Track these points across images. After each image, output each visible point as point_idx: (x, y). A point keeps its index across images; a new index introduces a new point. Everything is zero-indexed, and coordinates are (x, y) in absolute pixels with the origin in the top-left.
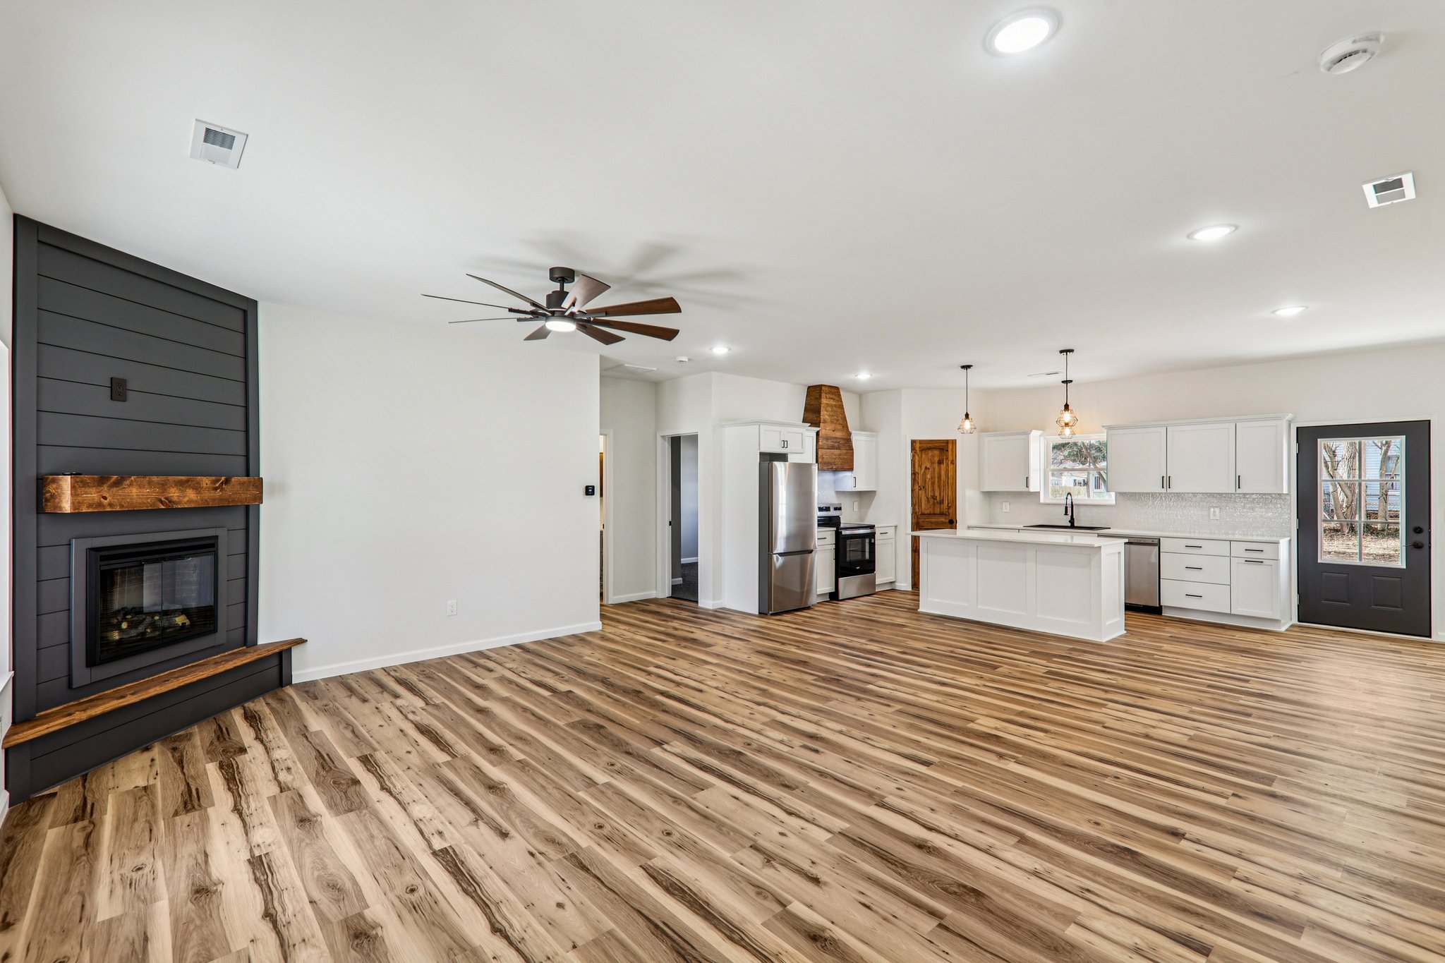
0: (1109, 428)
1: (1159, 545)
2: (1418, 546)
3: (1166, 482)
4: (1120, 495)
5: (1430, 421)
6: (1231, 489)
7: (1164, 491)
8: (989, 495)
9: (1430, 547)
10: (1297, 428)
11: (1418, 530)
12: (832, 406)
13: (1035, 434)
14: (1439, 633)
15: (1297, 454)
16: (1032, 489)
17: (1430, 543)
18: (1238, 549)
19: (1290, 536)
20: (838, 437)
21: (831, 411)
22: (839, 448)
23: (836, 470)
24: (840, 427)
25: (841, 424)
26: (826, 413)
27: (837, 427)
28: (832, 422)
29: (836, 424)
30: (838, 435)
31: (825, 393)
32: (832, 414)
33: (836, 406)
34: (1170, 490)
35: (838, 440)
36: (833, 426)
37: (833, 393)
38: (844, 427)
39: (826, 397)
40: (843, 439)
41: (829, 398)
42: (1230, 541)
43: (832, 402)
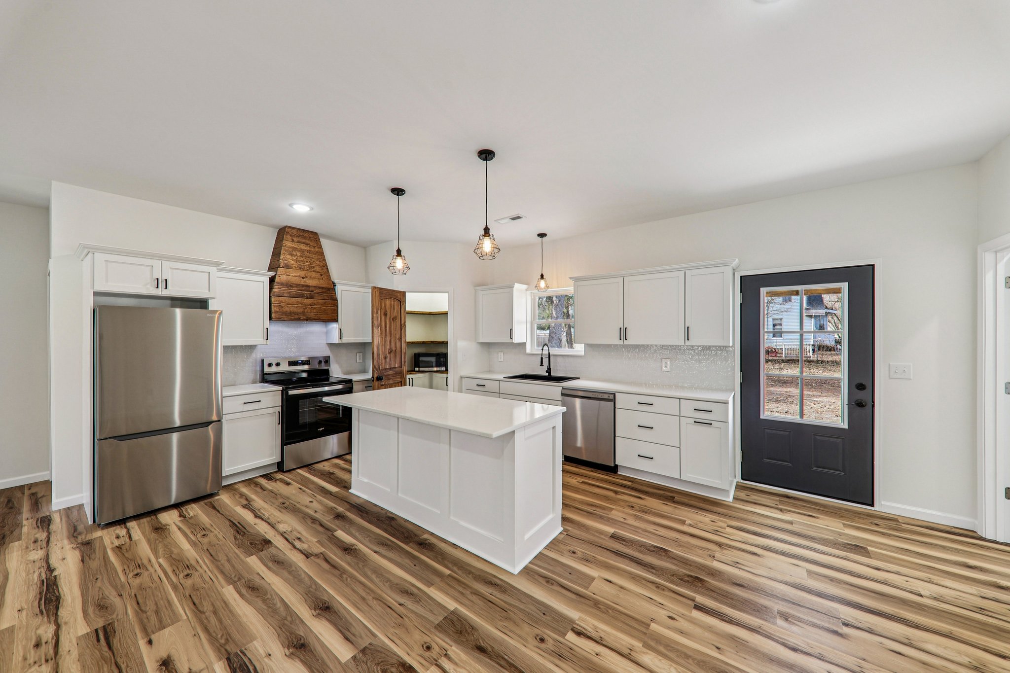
0: (576, 279)
1: (614, 400)
2: (860, 404)
3: (623, 333)
4: (589, 346)
5: (873, 266)
6: (680, 341)
7: (621, 342)
8: (488, 346)
9: (873, 406)
10: (741, 277)
11: (861, 387)
12: (302, 251)
13: (519, 288)
14: (883, 503)
15: (741, 304)
16: (516, 340)
17: (873, 402)
18: (688, 409)
19: (734, 390)
20: (310, 285)
21: (300, 256)
22: (311, 297)
23: (307, 320)
24: (314, 275)
25: (318, 272)
26: (289, 257)
27: (309, 274)
28: (301, 268)
29: (307, 270)
30: (310, 282)
31: (291, 236)
32: (302, 259)
33: (309, 251)
34: (626, 342)
35: (312, 289)
36: (302, 273)
37: (305, 238)
38: (321, 275)
39: (293, 241)
40: (319, 288)
41: (298, 242)
42: (680, 399)
43: (303, 247)
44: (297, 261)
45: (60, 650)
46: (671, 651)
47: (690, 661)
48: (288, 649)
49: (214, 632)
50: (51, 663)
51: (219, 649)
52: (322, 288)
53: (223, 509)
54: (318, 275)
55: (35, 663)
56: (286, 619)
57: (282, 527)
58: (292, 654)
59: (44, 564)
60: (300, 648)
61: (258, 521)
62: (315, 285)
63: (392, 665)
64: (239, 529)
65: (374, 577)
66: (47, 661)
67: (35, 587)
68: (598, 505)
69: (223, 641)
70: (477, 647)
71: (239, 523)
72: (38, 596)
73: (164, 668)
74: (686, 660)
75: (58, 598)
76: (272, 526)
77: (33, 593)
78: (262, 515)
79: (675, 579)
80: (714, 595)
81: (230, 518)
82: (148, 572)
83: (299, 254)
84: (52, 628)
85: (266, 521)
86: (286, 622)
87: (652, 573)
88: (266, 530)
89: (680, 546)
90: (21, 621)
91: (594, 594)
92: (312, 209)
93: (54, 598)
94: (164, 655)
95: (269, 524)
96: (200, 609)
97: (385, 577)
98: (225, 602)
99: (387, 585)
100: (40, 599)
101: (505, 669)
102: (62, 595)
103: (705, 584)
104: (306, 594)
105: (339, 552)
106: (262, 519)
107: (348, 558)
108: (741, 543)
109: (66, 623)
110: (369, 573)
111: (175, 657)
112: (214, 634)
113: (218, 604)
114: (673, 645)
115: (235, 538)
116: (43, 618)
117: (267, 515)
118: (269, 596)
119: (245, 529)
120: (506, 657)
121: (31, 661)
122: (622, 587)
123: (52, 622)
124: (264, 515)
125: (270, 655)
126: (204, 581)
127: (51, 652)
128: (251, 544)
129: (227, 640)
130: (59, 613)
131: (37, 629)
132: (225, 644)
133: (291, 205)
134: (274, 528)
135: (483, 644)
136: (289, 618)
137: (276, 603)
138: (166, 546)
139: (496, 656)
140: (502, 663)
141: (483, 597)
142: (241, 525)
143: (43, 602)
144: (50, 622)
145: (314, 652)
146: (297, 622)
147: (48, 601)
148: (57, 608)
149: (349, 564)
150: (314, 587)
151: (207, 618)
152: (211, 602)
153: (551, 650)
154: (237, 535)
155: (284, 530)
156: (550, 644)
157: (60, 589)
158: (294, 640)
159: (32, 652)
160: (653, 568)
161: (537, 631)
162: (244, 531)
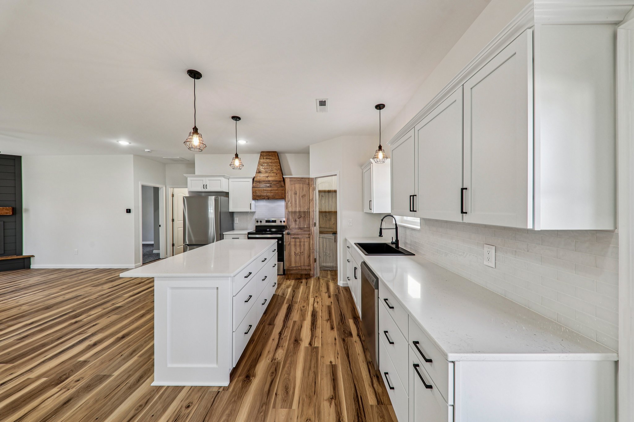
4: (426, 221)
12: (267, 163)
20: (270, 180)
21: (267, 166)
22: (270, 187)
23: (268, 199)
24: (272, 174)
25: (275, 173)
26: (261, 167)
27: (270, 174)
28: (266, 172)
29: (270, 173)
30: (270, 179)
31: (263, 156)
32: (267, 167)
33: (271, 163)
35: (271, 182)
36: (267, 175)
37: (270, 156)
38: (277, 174)
39: (264, 158)
40: (275, 181)
41: (266, 159)
43: (268, 160)
44: (265, 168)
52: (277, 181)
54: (275, 174)
62: (273, 180)
83: (266, 165)
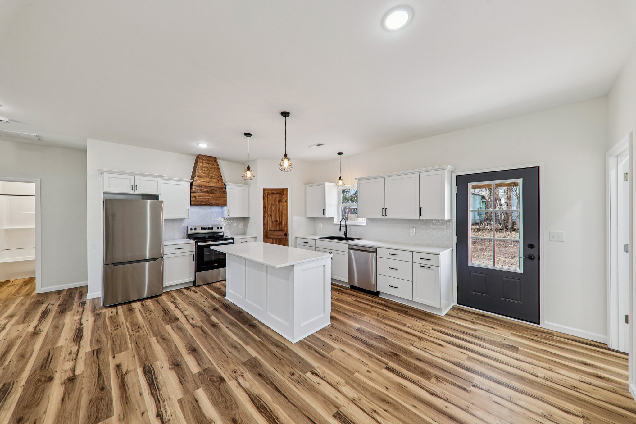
0: (359, 179)
1: (376, 252)
2: (531, 258)
3: (385, 212)
5: (539, 167)
6: (417, 217)
7: (383, 217)
8: (314, 219)
9: (539, 259)
10: (456, 176)
11: (531, 246)
12: (208, 168)
13: (328, 186)
15: (456, 193)
16: (327, 216)
17: (539, 256)
18: (417, 257)
19: (452, 247)
20: (212, 186)
21: (207, 170)
22: (212, 192)
23: (210, 205)
24: (214, 180)
25: (216, 179)
26: (201, 171)
27: (211, 180)
28: (207, 177)
29: (210, 178)
30: (212, 184)
31: (202, 160)
32: (208, 172)
33: (211, 168)
34: (386, 217)
35: (212, 188)
36: (208, 180)
37: (209, 160)
38: (218, 180)
39: (203, 162)
40: (217, 187)
41: (206, 163)
42: (413, 252)
43: (208, 165)
44: (205, 173)
45: (78, 356)
46: (359, 386)
47: (368, 392)
48: (171, 366)
49: (142, 356)
50: (74, 361)
51: (141, 362)
52: (219, 187)
53: (162, 303)
54: (216, 180)
55: (68, 360)
56: (174, 353)
57: (186, 313)
58: (172, 368)
59: (79, 322)
60: (176, 366)
61: (176, 309)
62: (215, 186)
63: (215, 377)
64: (166, 312)
65: (221, 339)
66: (72, 360)
67: (73, 331)
68: (358, 313)
69: (144, 360)
70: (259, 374)
71: (167, 310)
72: (74, 335)
73: (117, 368)
74: (365, 392)
75: (82, 336)
76: (182, 312)
77: (72, 333)
78: (179, 307)
79: (383, 353)
80: (401, 363)
81: (163, 307)
82: (121, 329)
83: (206, 169)
84: (77, 348)
85: (180, 310)
86: (174, 354)
87: (371, 349)
88: (178, 314)
89: (396, 337)
90: (66, 344)
91: (331, 356)
92: (208, 146)
93: (80, 336)
94: (118, 363)
95: (181, 311)
96: (138, 345)
97: (227, 339)
98: (150, 344)
99: (226, 343)
100: (75, 336)
101: (268, 385)
102: (83, 335)
103: (399, 357)
104: (187, 344)
105: (209, 326)
106: (178, 308)
107: (213, 329)
108: (435, 339)
109: (82, 346)
110: (220, 336)
111: (123, 364)
112: (141, 357)
113: (147, 344)
114: (362, 384)
115: (163, 316)
116: (74, 343)
117: (181, 307)
118: (170, 343)
119: (169, 312)
120: (271, 380)
121: (67, 359)
122: (349, 355)
123: (77, 345)
124: (180, 307)
125: (162, 367)
126: (144, 334)
127: (75, 357)
128: (169, 319)
129: (146, 360)
130: (81, 342)
131: (71, 347)
132: (145, 361)
133: (198, 144)
134: (182, 313)
135: (262, 373)
136: (176, 353)
137: (173, 346)
138: (131, 318)
139: (266, 379)
140: (268, 382)
141: (272, 353)
142: (168, 310)
143: (75, 337)
144: (76, 345)
145: (182, 368)
146: (179, 355)
147: (77, 337)
148: (80, 340)
149: (212, 332)
150: (192, 341)
151: (140, 350)
152: (144, 343)
153: (296, 380)
154: (164, 315)
155: (187, 314)
156: (296, 377)
157: (83, 333)
158: (175, 362)
159: (68, 356)
160: (372, 347)
161: (292, 370)
162: (168, 312)
